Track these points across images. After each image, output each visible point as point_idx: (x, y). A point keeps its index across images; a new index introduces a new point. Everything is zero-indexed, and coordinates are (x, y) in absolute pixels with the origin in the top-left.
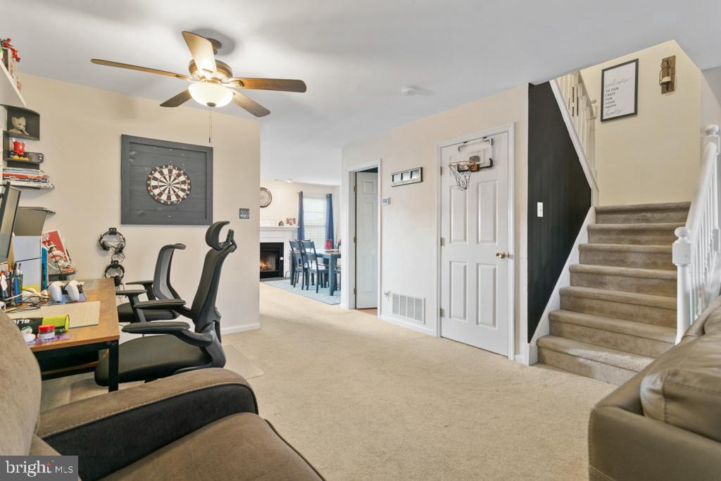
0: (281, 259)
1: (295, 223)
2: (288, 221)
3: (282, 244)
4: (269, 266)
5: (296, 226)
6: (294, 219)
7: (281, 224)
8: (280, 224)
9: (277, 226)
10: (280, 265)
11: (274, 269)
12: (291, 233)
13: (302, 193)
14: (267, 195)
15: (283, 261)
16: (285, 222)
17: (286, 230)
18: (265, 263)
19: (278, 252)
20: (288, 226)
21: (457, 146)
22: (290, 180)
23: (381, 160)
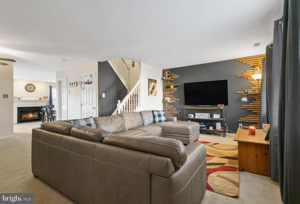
0: (41, 113)
2: (44, 98)
3: (41, 107)
4: (36, 116)
5: (48, 100)
6: (47, 97)
8: (40, 99)
9: (39, 99)
10: (40, 116)
12: (46, 102)
13: (51, 86)
14: (33, 87)
16: (42, 98)
17: (43, 101)
18: (34, 115)
19: (39, 110)
20: (44, 99)
21: (84, 76)
22: (44, 81)
23: (67, 78)
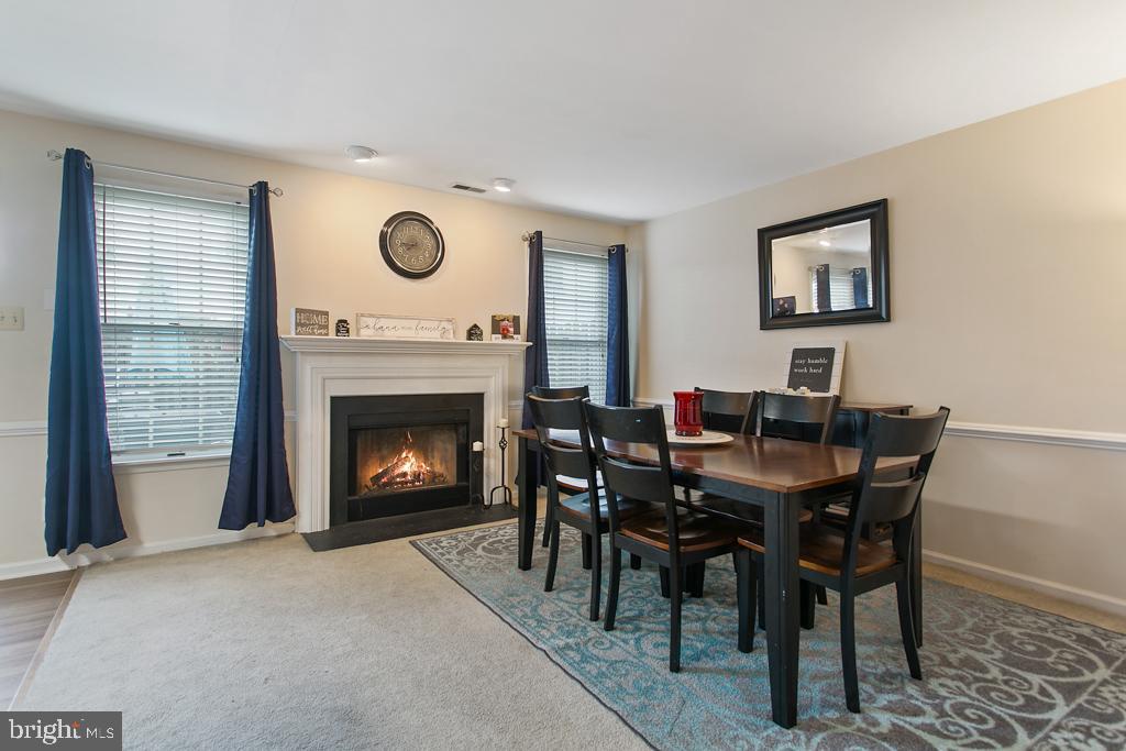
0: (477, 446)
1: (517, 331)
2: (498, 326)
3: (477, 399)
4: (439, 469)
5: (520, 341)
6: (516, 320)
7: (474, 332)
8: (470, 335)
9: (463, 339)
10: (469, 464)
11: (451, 479)
12: (505, 362)
13: (539, 236)
14: (429, 241)
15: (481, 454)
16: (486, 327)
17: (491, 352)
18: (426, 460)
19: (463, 424)
20: (497, 339)
